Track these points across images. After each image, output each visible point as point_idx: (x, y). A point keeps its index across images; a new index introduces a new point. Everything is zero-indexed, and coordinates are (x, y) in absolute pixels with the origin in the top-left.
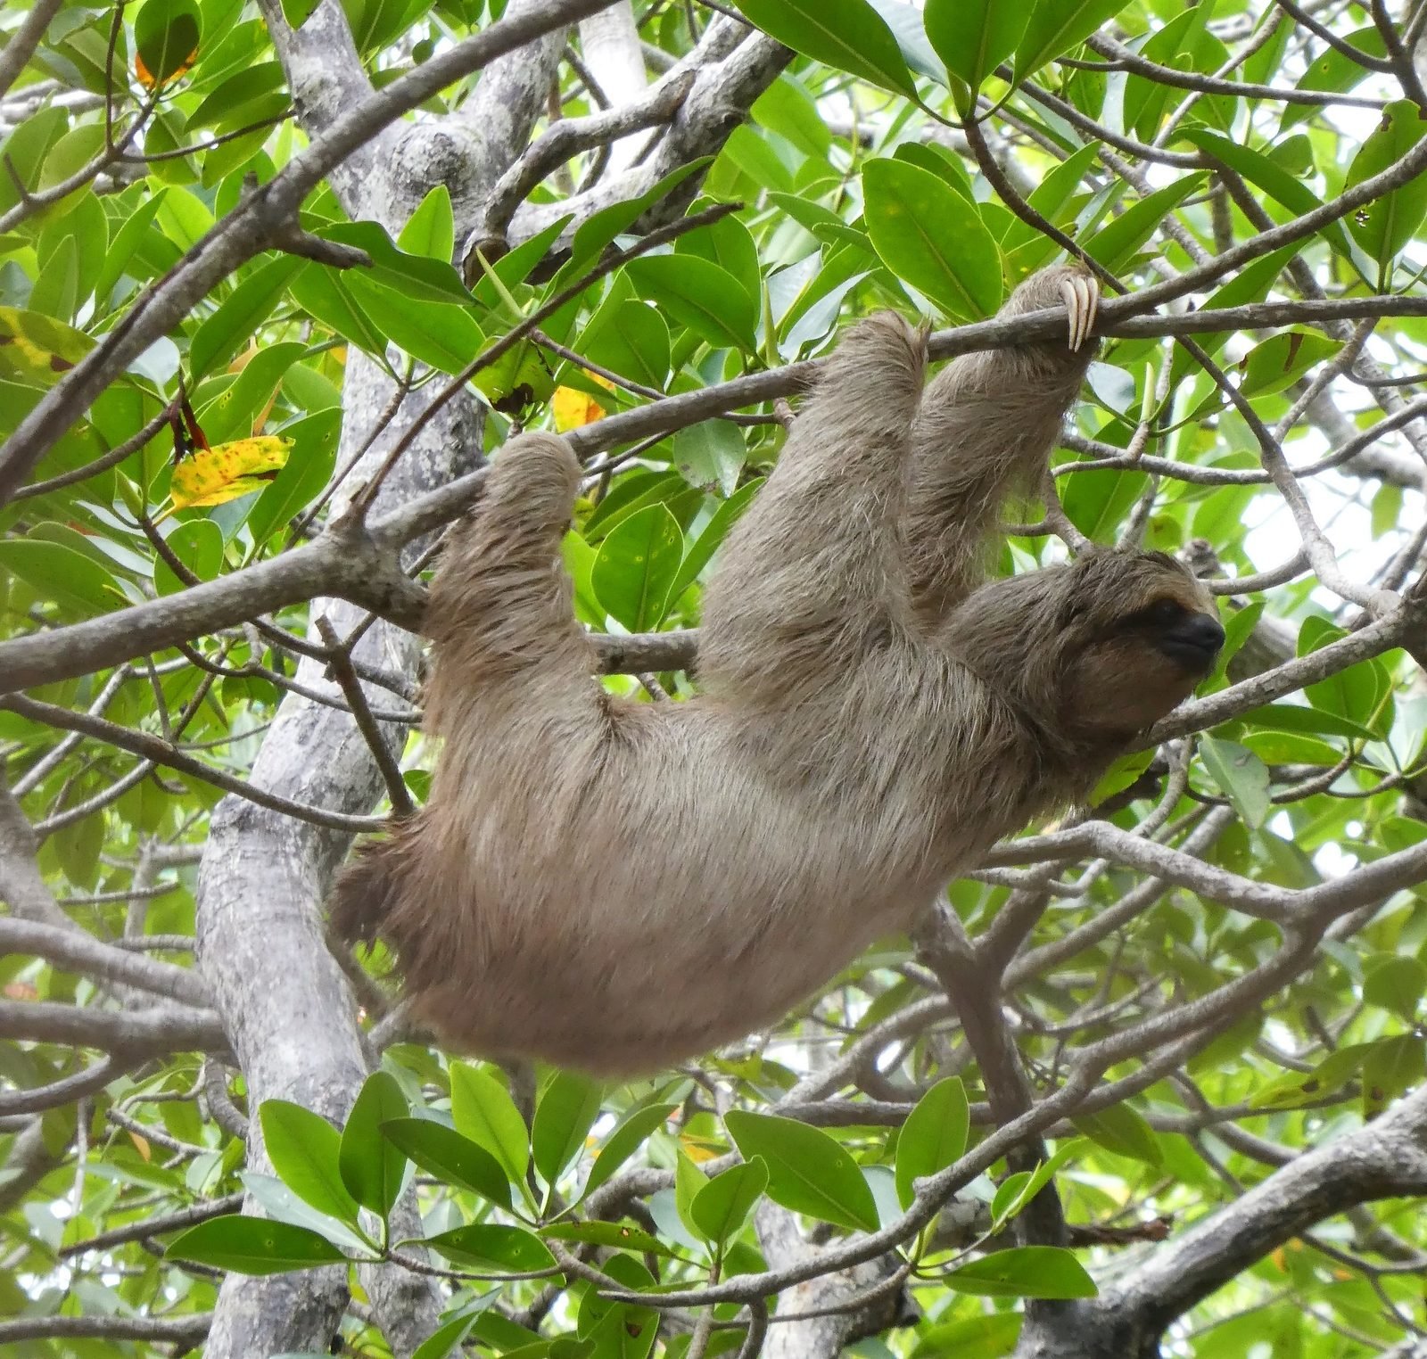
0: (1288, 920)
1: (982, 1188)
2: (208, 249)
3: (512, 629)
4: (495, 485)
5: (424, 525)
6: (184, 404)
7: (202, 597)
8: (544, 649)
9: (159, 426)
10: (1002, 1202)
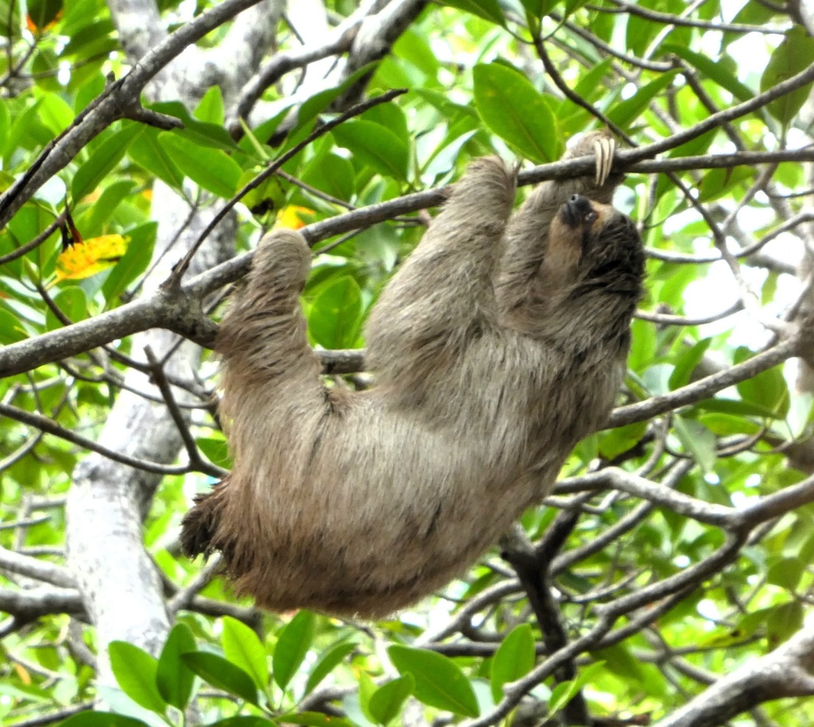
0: (729, 527)
1: (542, 692)
2: (85, 118)
3: (267, 353)
4: (258, 262)
5: (216, 284)
6: (68, 216)
7: (82, 329)
8: (287, 365)
9: (53, 230)
10: (554, 699)
